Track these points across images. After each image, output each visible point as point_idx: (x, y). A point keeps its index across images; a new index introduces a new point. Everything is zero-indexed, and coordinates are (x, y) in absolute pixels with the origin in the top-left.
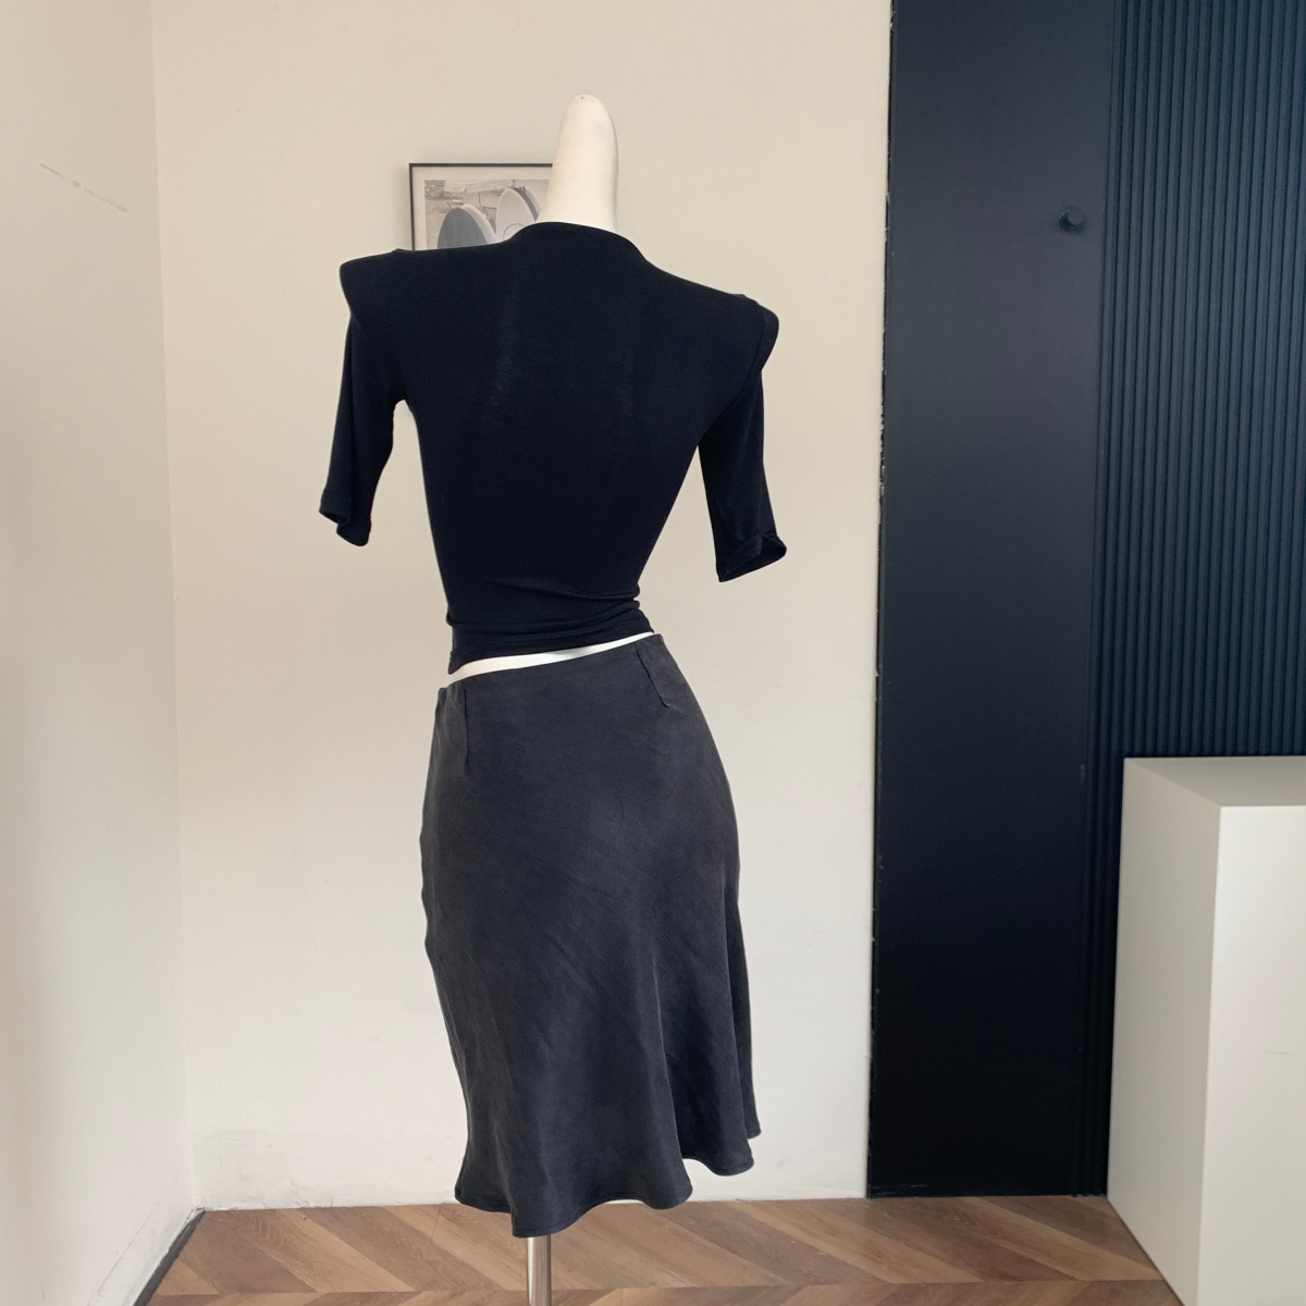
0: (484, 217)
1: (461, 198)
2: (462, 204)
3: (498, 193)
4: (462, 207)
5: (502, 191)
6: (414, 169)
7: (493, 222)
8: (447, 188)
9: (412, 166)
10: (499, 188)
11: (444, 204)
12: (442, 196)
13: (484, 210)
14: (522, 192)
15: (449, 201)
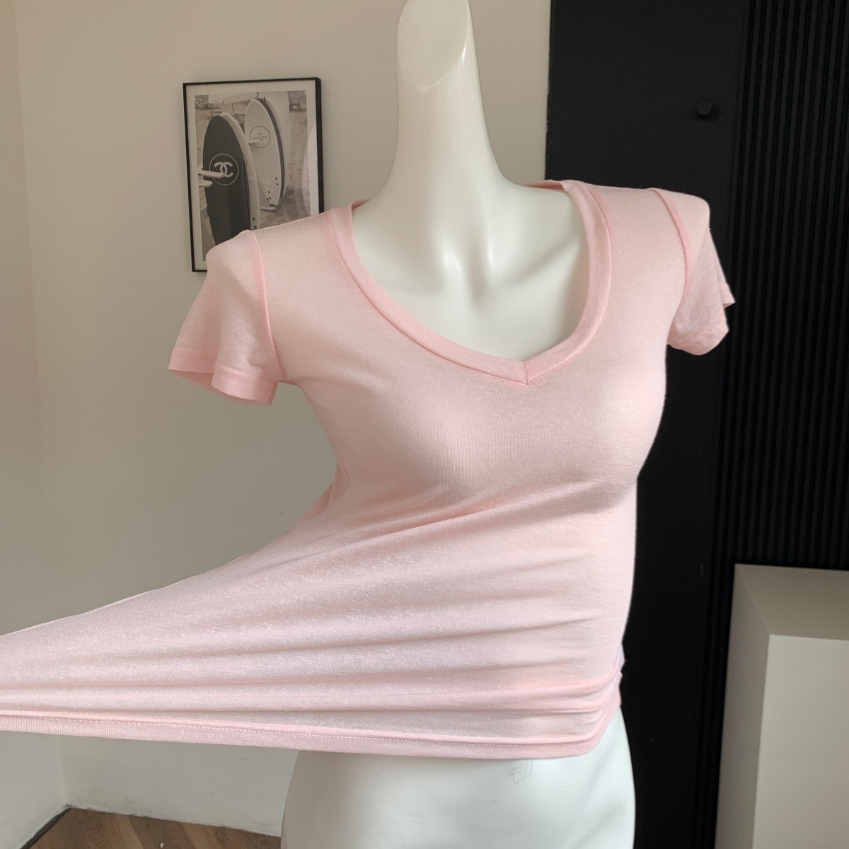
0: (237, 121)
1: (220, 108)
2: (220, 112)
3: (247, 103)
4: (221, 115)
5: (249, 101)
6: (188, 87)
7: (242, 126)
8: (210, 101)
9: (185, 85)
10: (246, 99)
11: (208, 113)
12: (207, 107)
13: (236, 116)
14: (263, 101)
15: (211, 111)
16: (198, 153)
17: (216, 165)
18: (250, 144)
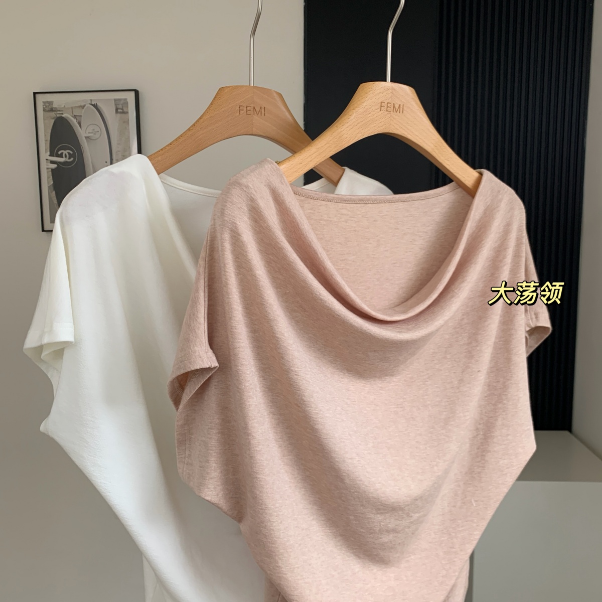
0: (75, 120)
1: (62, 111)
3: (83, 107)
4: (63, 116)
6: (37, 96)
7: (80, 124)
9: (35, 94)
10: (82, 104)
11: (53, 114)
12: (52, 110)
13: (75, 117)
15: (56, 113)
16: (45, 144)
17: (59, 153)
18: (86, 137)
